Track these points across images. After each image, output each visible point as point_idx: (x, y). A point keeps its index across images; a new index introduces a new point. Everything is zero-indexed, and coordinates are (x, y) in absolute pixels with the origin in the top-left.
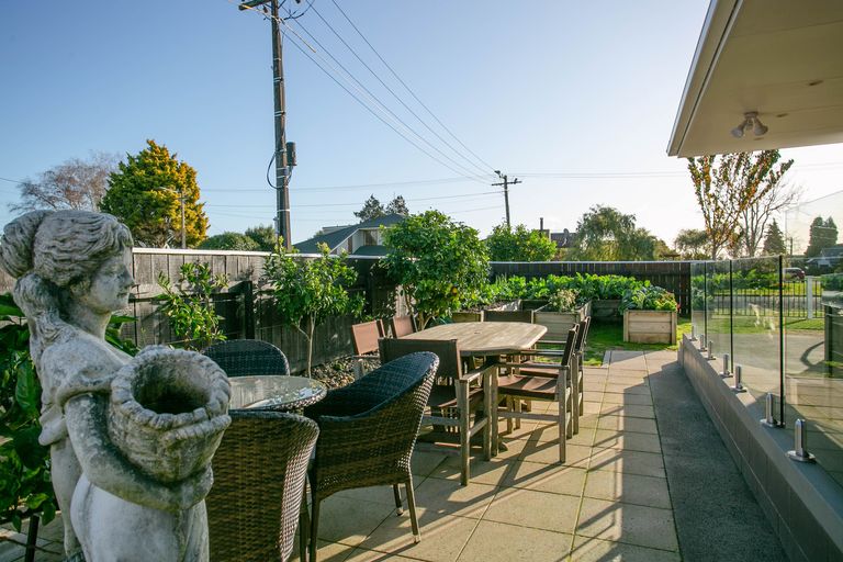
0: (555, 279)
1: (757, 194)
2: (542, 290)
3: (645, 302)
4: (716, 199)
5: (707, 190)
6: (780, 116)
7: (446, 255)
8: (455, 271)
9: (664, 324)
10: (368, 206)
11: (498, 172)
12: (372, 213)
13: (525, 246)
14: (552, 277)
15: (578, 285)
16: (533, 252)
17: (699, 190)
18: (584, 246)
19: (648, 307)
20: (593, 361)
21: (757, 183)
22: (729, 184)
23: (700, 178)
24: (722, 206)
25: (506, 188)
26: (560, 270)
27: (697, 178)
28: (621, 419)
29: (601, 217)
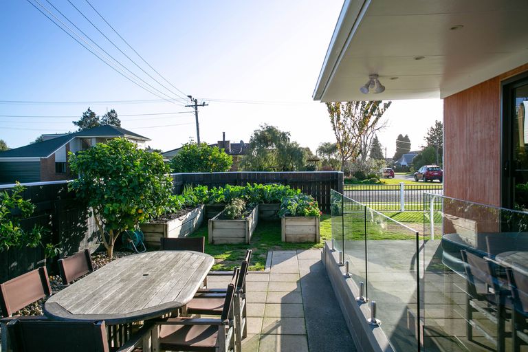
0: (231, 188)
1: (370, 124)
2: (221, 197)
3: (297, 210)
4: (344, 126)
5: (338, 119)
6: (393, 79)
7: (130, 181)
8: (140, 195)
9: (311, 227)
10: (85, 117)
11: (190, 97)
12: (89, 124)
13: (207, 159)
14: (228, 186)
15: (248, 193)
16: (214, 165)
17: (333, 119)
18: (254, 153)
19: (300, 214)
20: (258, 265)
21: (370, 117)
22: (352, 116)
23: (333, 111)
24: (347, 131)
25: (196, 109)
26: (236, 180)
27: (331, 111)
28: (279, 337)
29: (266, 133)
